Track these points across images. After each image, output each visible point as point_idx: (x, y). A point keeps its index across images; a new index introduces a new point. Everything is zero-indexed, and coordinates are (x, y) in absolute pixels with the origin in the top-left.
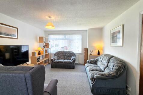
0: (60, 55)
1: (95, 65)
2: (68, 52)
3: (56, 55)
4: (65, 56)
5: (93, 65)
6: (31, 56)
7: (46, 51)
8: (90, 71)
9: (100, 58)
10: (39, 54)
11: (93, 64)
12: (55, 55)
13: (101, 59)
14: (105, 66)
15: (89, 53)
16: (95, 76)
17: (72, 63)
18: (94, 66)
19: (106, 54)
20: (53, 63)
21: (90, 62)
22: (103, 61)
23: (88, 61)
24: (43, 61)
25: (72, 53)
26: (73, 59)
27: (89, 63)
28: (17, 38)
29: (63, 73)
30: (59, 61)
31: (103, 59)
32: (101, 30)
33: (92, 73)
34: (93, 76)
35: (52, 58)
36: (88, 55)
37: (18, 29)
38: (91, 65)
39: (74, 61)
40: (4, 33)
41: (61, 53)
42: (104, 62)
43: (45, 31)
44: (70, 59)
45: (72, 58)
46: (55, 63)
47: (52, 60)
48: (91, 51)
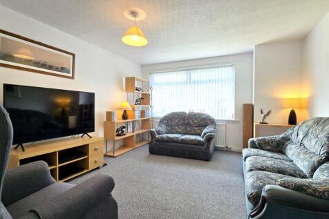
0: (173, 123)
1: (276, 155)
2: (195, 115)
3: (165, 121)
4: (187, 124)
5: (270, 154)
6: (105, 120)
7: (143, 113)
8: (251, 170)
9: (297, 134)
10: (125, 117)
11: (268, 150)
12: (162, 121)
13: (301, 137)
14: (316, 159)
15: (258, 119)
16: (267, 187)
17: (203, 145)
18: (272, 157)
19: (322, 118)
20: (154, 142)
21: (259, 144)
22: (306, 143)
23: (253, 142)
24: (133, 136)
25: (205, 119)
26: (205, 134)
27: (254, 146)
28: (72, 78)
29: (175, 168)
30: (168, 137)
31: (306, 135)
32: (301, 41)
33: (258, 179)
34: (260, 189)
35: (154, 130)
36: (254, 124)
37: (74, 55)
38: (262, 152)
39: (209, 139)
40: (42, 63)
41: (177, 118)
42: (313, 142)
43: (143, 66)
44: (200, 135)
45: (206, 130)
46: (158, 140)
47: (152, 134)
48: (265, 113)
